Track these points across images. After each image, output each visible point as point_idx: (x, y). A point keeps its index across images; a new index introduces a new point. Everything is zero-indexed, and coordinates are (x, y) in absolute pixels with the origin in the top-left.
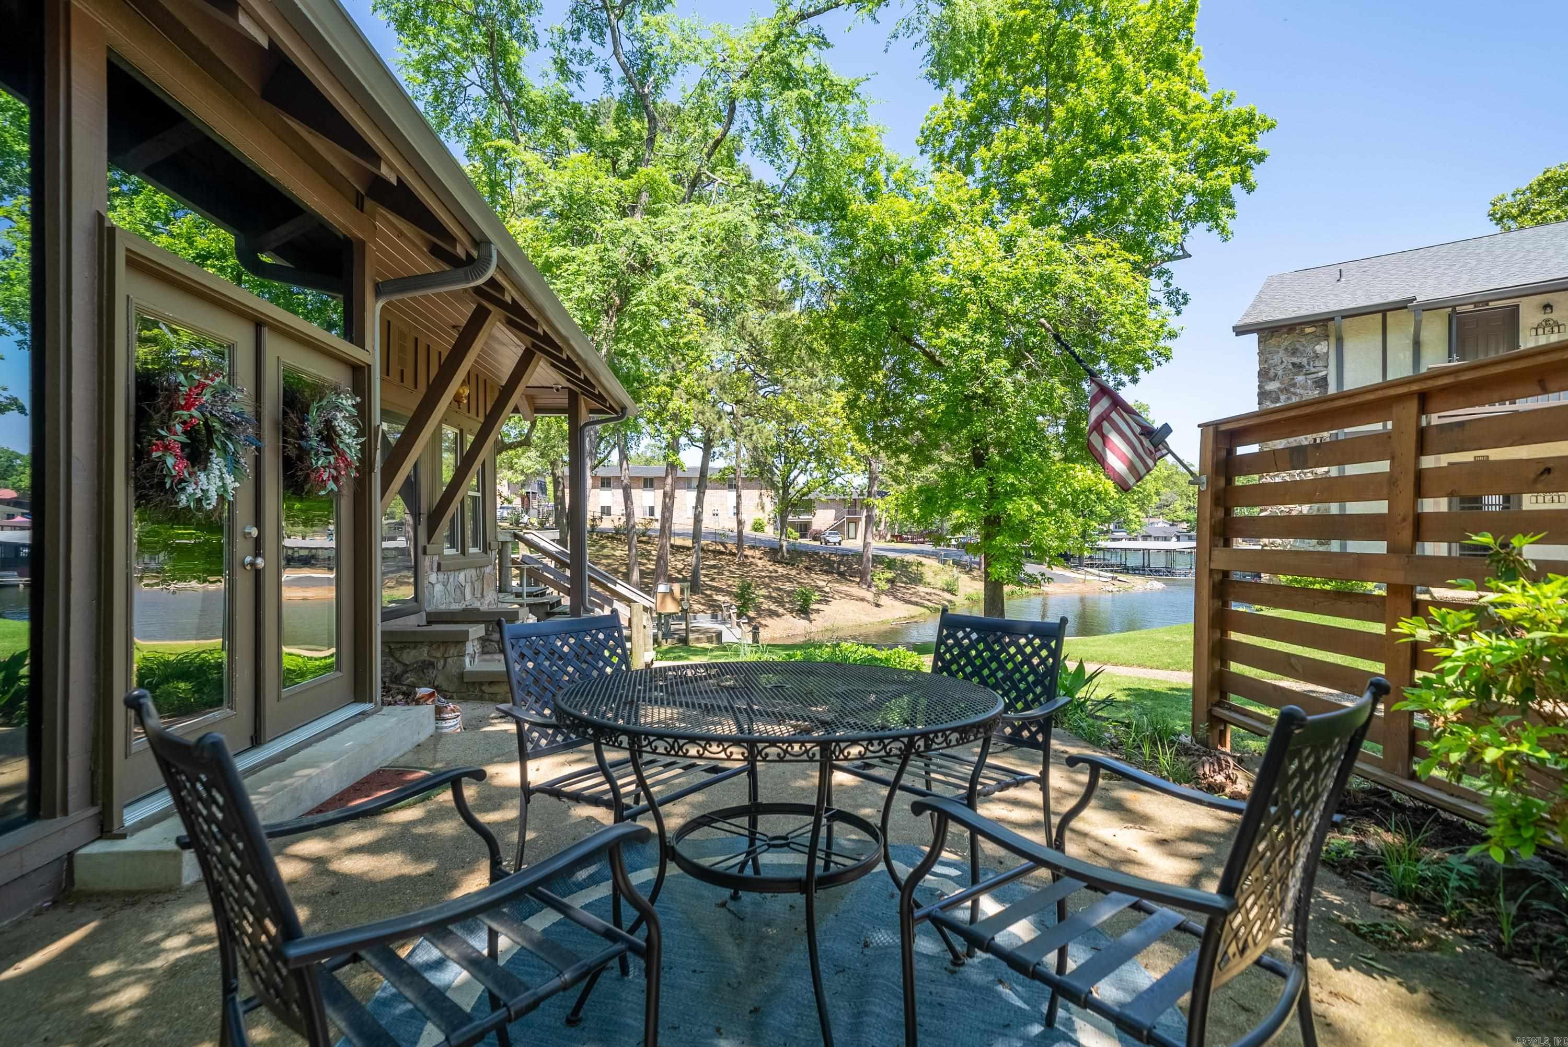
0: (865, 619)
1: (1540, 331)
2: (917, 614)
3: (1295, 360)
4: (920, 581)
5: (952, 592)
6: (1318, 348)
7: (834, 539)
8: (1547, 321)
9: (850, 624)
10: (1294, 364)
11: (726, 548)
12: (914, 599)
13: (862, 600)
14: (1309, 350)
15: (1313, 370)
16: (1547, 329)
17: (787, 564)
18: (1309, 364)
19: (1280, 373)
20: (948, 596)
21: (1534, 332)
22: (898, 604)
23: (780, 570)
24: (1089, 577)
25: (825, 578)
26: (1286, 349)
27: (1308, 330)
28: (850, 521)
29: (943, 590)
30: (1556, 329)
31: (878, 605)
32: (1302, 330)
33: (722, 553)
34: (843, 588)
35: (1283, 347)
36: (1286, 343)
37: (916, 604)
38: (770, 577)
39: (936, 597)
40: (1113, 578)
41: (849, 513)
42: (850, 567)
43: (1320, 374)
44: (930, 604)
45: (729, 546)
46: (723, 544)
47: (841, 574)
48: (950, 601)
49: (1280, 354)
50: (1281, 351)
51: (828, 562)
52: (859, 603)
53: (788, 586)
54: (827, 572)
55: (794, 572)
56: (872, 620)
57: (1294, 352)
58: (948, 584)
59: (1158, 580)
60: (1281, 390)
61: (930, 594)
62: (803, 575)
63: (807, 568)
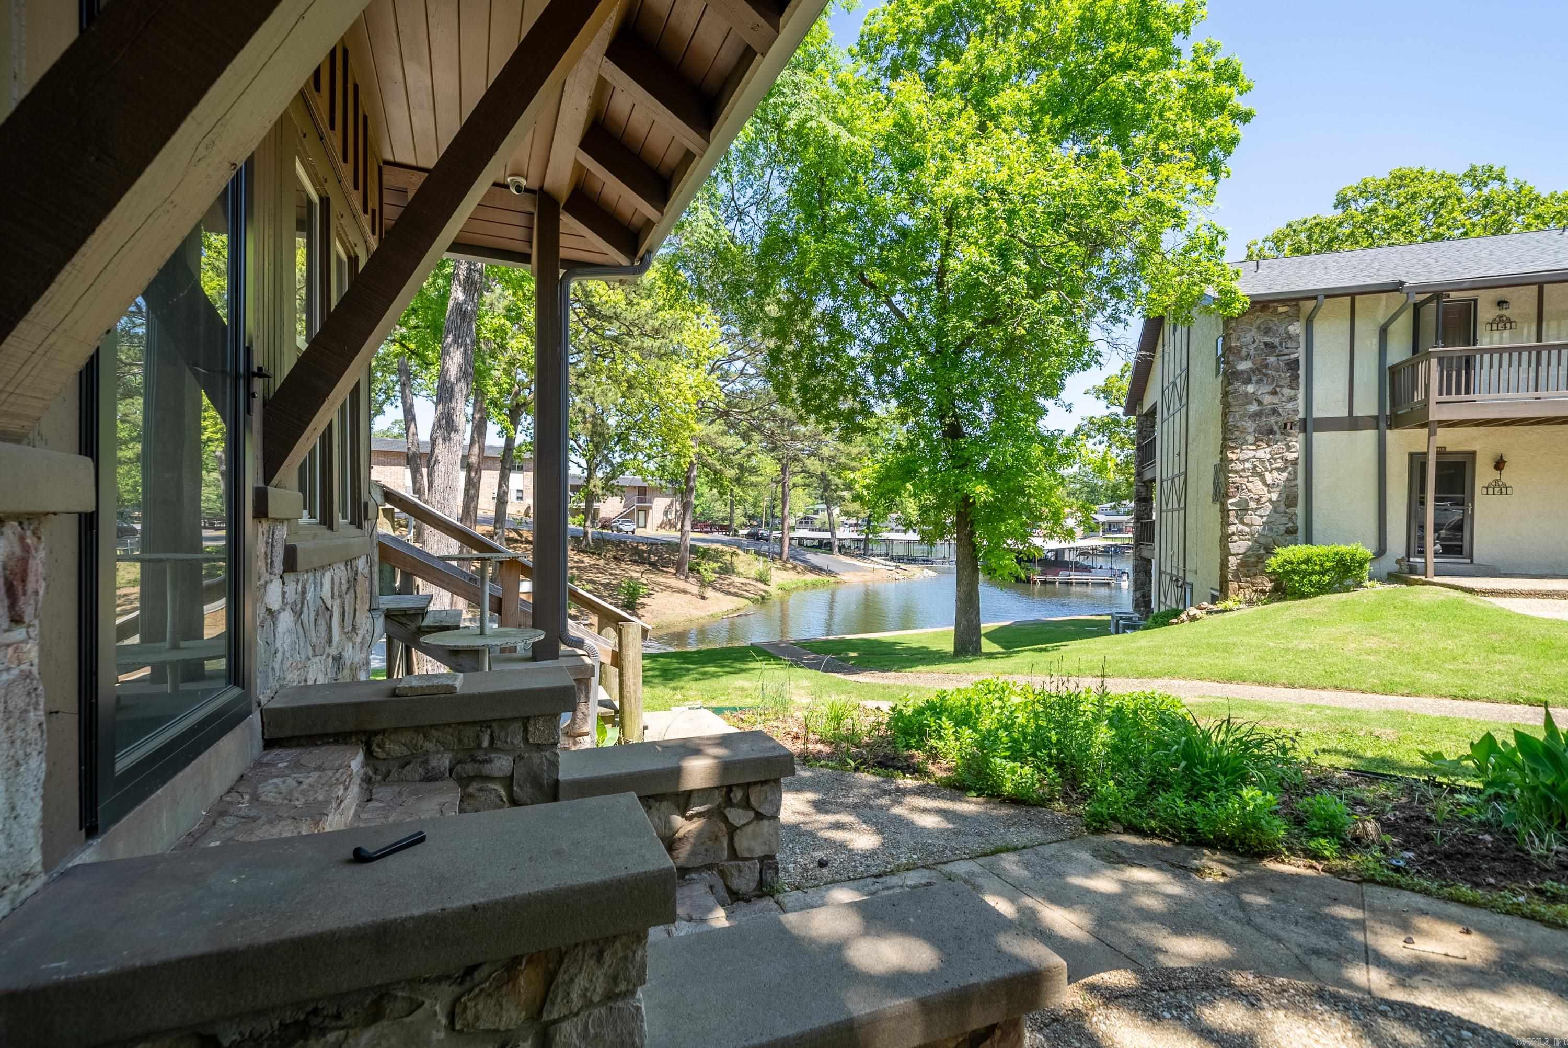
0: (696, 614)
1: (1495, 327)
2: (741, 606)
3: (1267, 339)
4: (733, 572)
5: (765, 582)
6: (1291, 328)
7: (627, 527)
8: (1500, 316)
9: (681, 619)
10: (1266, 344)
11: (521, 536)
12: (732, 590)
13: (684, 592)
14: (1282, 330)
15: (1286, 351)
16: (1501, 325)
17: (593, 553)
18: (1281, 344)
19: (1252, 352)
20: (761, 586)
21: (1489, 327)
22: (720, 595)
23: (586, 560)
24: (877, 567)
25: (637, 568)
26: (1259, 328)
27: (1281, 309)
28: (640, 509)
29: (756, 580)
30: (1508, 326)
31: (703, 598)
32: (1276, 309)
33: (516, 541)
34: (661, 579)
35: (1255, 325)
36: (1258, 322)
37: (735, 595)
38: (578, 568)
39: (752, 588)
40: (897, 567)
41: (639, 501)
42: (661, 557)
43: (1293, 356)
44: (750, 595)
45: (525, 534)
46: (516, 531)
47: (652, 564)
48: (765, 591)
49: (1252, 333)
50: (1254, 330)
51: (636, 551)
52: (682, 595)
53: (602, 579)
54: (635, 562)
55: (601, 562)
56: (703, 614)
57: (1267, 331)
58: (761, 574)
59: (930, 569)
60: (1253, 371)
61: (745, 584)
62: (613, 565)
63: (615, 558)
